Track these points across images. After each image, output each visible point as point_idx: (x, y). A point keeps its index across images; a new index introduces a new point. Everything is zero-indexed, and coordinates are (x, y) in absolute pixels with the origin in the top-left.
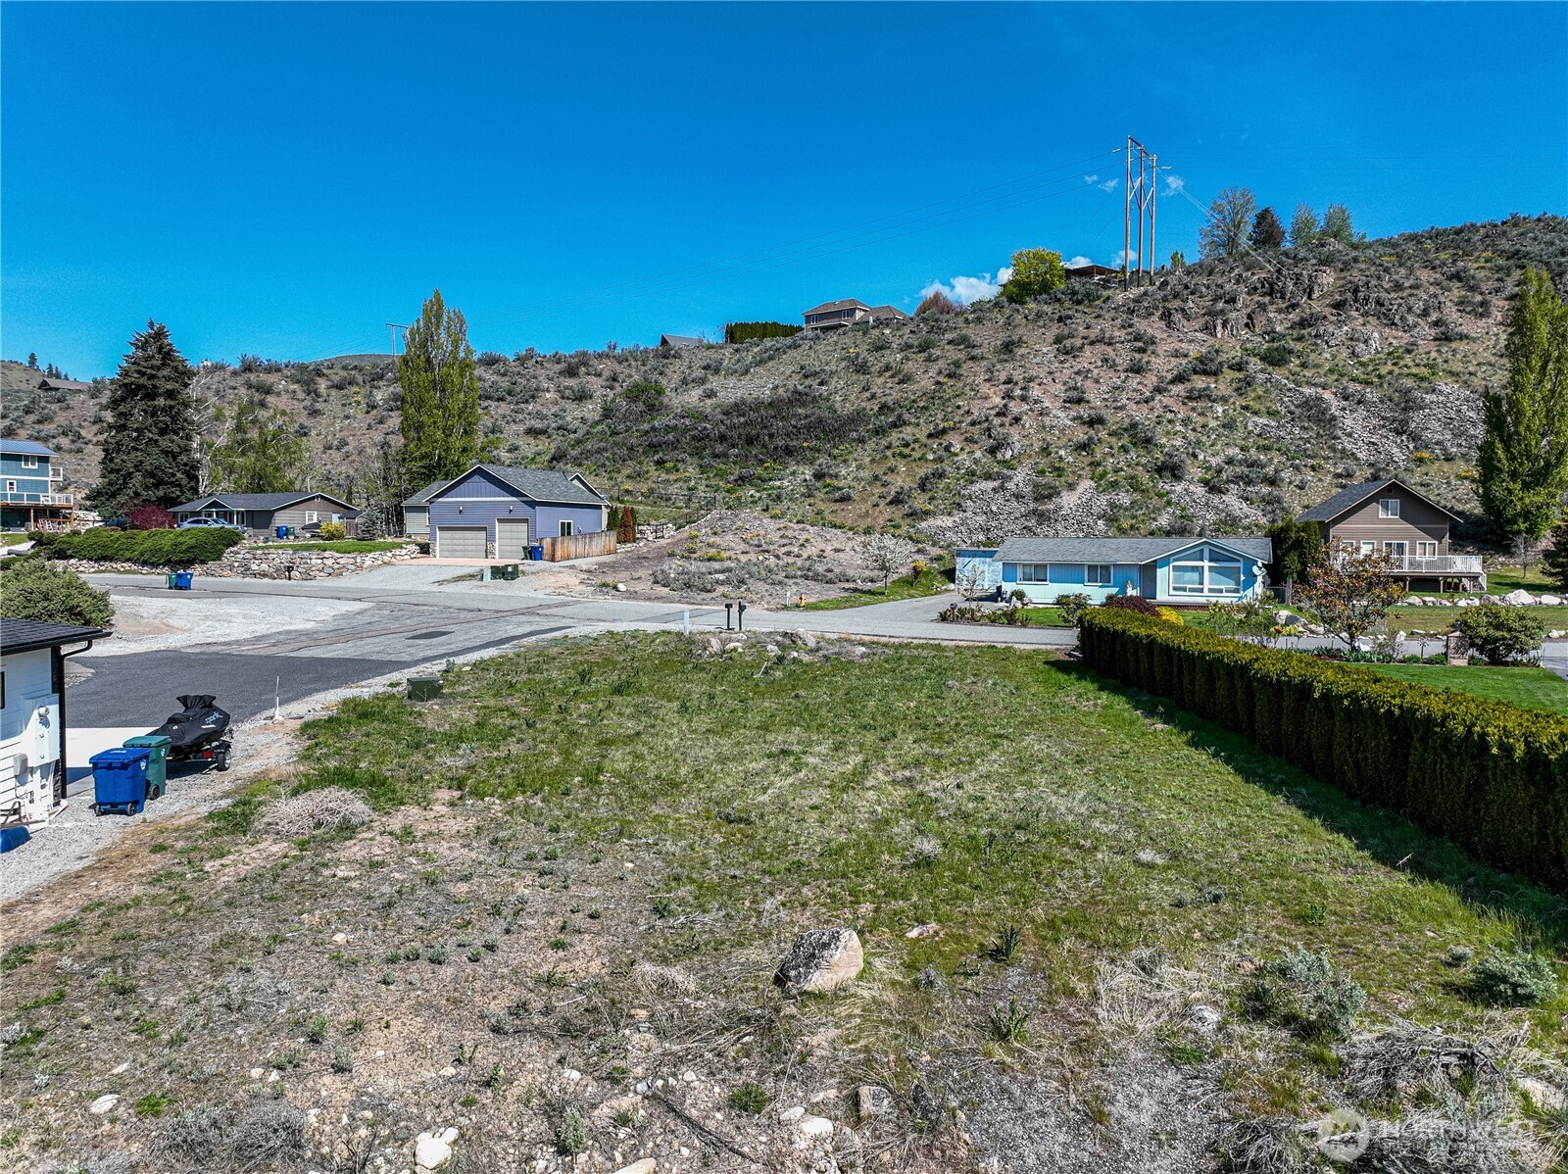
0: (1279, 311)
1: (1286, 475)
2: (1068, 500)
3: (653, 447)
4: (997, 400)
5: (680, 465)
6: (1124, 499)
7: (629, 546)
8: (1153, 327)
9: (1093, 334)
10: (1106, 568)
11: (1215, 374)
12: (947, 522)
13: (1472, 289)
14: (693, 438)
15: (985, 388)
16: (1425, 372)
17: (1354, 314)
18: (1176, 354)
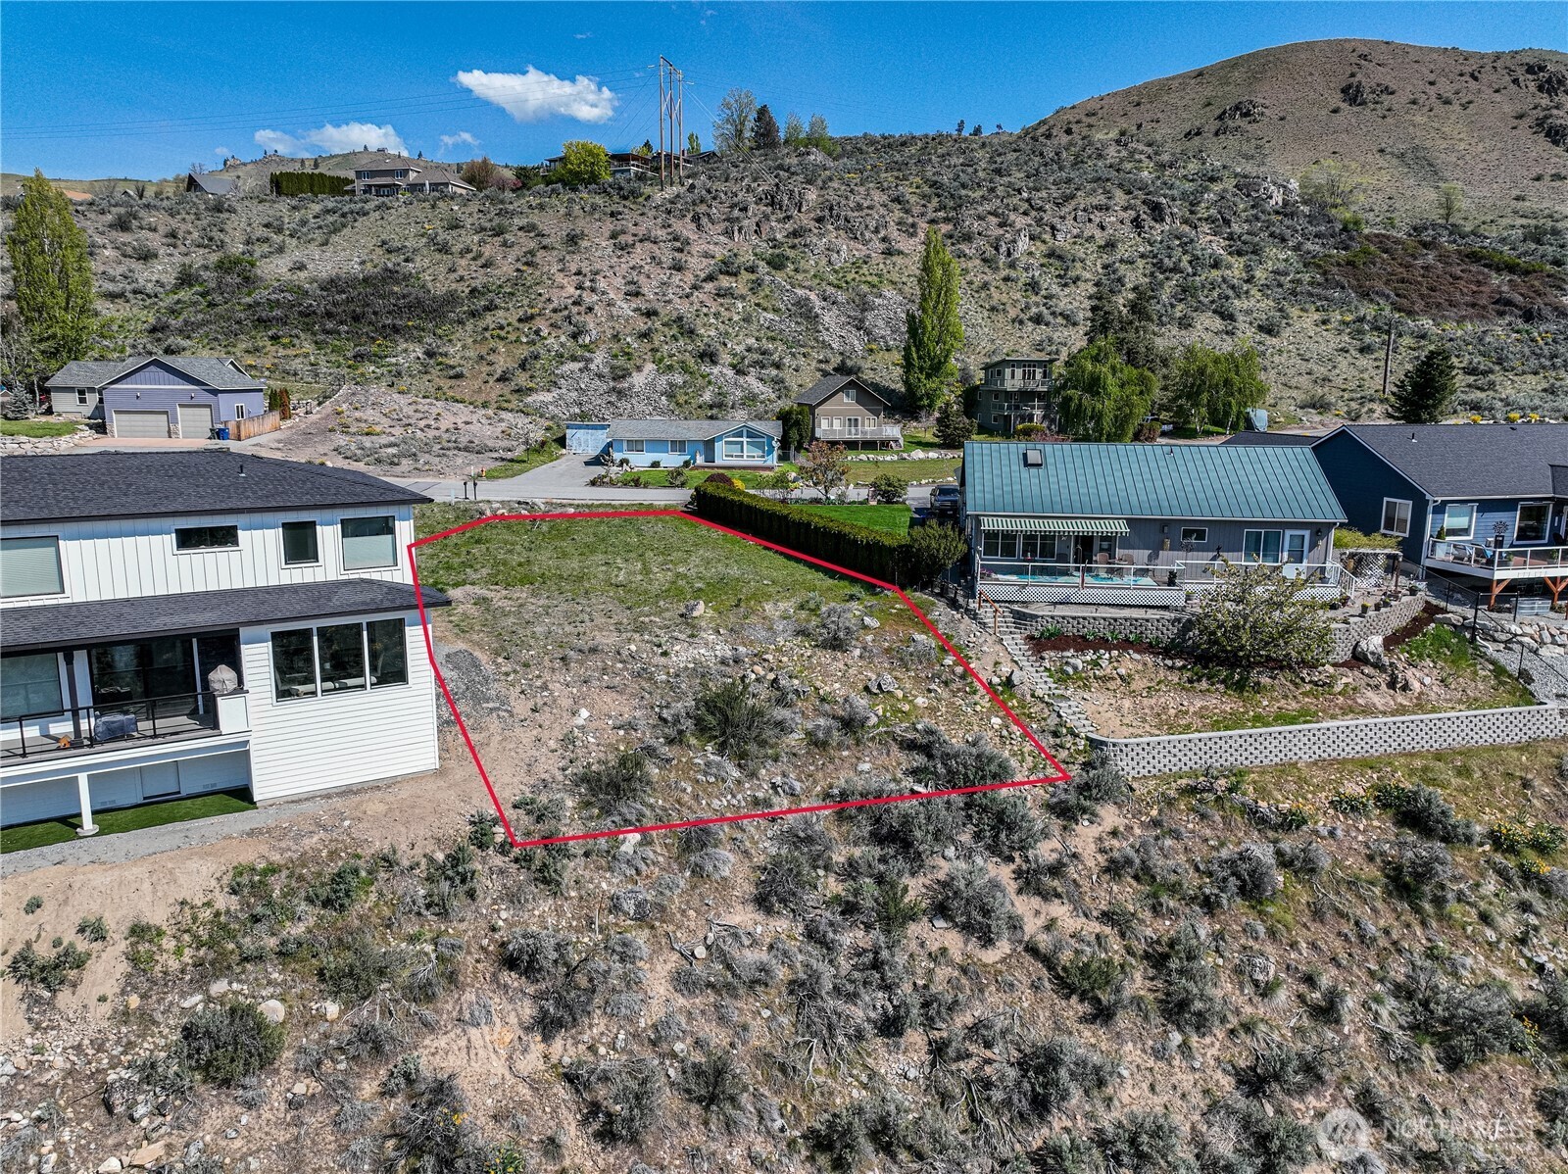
0: (778, 221)
1: (786, 361)
2: (638, 380)
3: (262, 323)
4: (571, 290)
5: (296, 341)
6: (679, 379)
7: (289, 423)
8: (685, 228)
9: (641, 231)
10: (682, 443)
11: (735, 275)
12: (547, 397)
13: (907, 212)
14: (301, 313)
15: (560, 278)
16: (875, 280)
17: (830, 227)
18: (706, 255)
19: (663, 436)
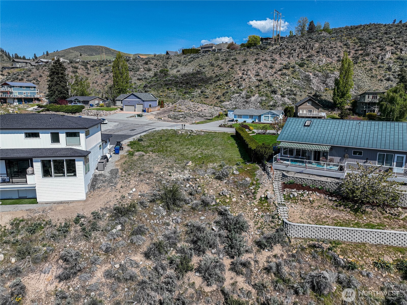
0: (305, 53)
1: (298, 93)
2: (253, 99)
3: (166, 85)
4: (241, 75)
5: (172, 89)
6: (264, 98)
7: (163, 109)
8: (277, 57)
9: (263, 58)
10: (252, 116)
11: (288, 69)
12: (227, 103)
13: (348, 48)
14: (175, 82)
15: (239, 72)
16: (332, 69)
17: (321, 54)
18: (281, 64)
19: (247, 114)
